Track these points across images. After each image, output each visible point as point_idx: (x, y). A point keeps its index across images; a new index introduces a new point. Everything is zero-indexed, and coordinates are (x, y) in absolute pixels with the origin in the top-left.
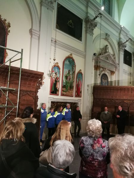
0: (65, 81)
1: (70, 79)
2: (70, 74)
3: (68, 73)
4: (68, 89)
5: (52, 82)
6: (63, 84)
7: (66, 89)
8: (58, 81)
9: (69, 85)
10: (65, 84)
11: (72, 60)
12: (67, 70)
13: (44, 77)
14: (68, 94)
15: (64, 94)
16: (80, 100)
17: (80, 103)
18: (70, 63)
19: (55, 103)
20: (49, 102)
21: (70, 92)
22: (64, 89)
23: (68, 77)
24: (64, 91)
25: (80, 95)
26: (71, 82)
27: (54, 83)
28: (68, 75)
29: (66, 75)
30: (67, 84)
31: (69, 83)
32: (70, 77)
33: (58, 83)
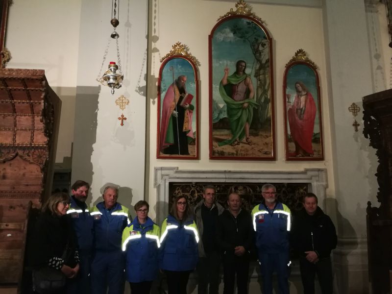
0: (222, 105)
1: (248, 92)
2: (247, 76)
3: (237, 73)
4: (244, 131)
5: (165, 112)
6: (216, 115)
7: (233, 133)
8: (191, 108)
9: (244, 118)
10: (224, 115)
11: (249, 23)
12: (229, 62)
13: (123, 99)
14: (243, 152)
15: (224, 151)
16: (320, 173)
17: (323, 186)
18: (240, 35)
19: (193, 189)
20: (159, 185)
21: (254, 144)
22: (223, 135)
23: (237, 85)
24: (225, 141)
25: (313, 149)
26: (255, 104)
27: (173, 117)
28: (233, 79)
29: (228, 80)
30: (236, 114)
31: (246, 109)
32: (248, 85)
33: (192, 112)
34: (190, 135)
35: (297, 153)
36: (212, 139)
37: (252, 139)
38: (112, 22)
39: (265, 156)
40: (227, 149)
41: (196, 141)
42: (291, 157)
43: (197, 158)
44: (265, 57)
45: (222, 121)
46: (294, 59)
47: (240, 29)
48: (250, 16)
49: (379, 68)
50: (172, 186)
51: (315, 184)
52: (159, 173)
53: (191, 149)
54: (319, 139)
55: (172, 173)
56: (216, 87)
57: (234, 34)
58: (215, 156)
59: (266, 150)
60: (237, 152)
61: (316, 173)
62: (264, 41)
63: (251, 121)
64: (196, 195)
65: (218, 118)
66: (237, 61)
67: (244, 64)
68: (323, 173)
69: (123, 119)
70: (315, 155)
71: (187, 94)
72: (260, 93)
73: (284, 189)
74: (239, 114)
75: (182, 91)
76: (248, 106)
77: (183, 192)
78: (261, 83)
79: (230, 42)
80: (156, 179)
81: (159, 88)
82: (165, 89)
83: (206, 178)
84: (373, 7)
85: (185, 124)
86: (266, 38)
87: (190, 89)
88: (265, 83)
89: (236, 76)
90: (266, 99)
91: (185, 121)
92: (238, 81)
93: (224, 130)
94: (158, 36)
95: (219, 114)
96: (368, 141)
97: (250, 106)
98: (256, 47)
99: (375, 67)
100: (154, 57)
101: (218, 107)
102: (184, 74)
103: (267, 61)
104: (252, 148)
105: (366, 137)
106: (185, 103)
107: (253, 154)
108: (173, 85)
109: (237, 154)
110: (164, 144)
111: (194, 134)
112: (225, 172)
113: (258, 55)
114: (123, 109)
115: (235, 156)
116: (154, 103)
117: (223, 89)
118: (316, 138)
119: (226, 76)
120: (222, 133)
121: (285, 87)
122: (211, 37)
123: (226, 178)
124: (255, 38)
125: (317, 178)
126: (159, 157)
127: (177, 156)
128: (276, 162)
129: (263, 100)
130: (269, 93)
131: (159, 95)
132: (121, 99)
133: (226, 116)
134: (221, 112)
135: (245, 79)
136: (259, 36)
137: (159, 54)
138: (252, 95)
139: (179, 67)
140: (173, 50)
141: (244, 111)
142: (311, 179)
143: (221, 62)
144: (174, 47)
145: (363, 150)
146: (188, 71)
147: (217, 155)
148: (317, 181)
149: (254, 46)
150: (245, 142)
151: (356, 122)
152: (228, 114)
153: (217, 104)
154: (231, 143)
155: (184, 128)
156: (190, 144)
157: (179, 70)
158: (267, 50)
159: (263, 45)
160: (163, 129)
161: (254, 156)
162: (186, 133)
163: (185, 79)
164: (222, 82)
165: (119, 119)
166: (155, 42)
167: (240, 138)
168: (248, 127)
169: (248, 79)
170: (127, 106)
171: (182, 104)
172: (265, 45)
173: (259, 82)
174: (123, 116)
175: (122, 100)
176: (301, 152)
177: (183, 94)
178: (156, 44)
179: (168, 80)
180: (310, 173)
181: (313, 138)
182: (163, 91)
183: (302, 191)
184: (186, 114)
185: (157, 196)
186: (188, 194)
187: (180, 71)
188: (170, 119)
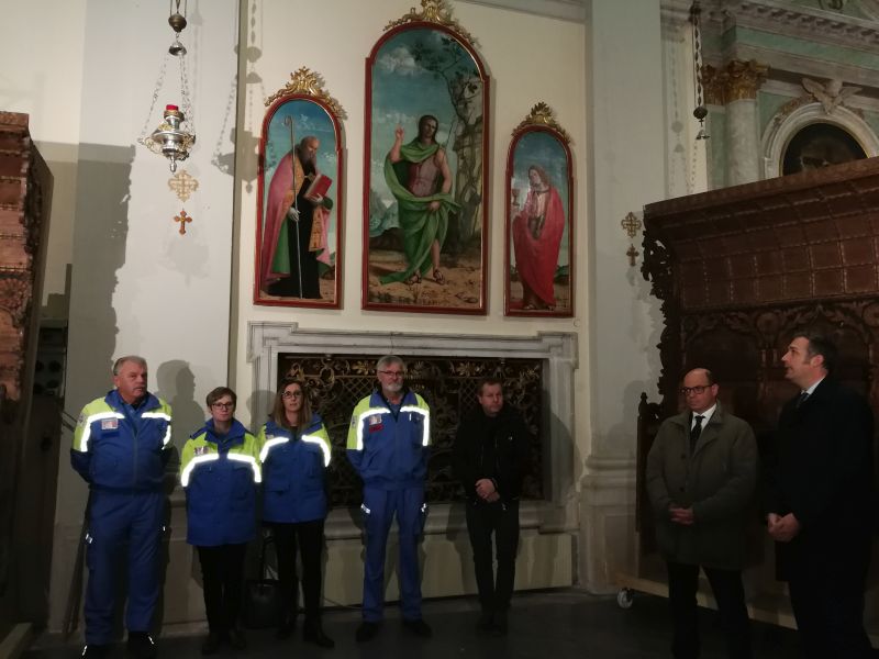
0: (388, 202)
1: (440, 179)
2: (439, 147)
4: (430, 257)
5: (273, 211)
6: (376, 222)
7: (410, 260)
8: (327, 204)
9: (432, 230)
10: (393, 223)
11: (446, 42)
12: (404, 118)
13: (185, 177)
14: (427, 298)
15: (392, 294)
16: (564, 340)
17: (568, 363)
18: (429, 64)
19: (326, 367)
20: (258, 359)
21: (448, 283)
22: (388, 263)
23: (419, 165)
24: (394, 275)
25: (555, 295)
26: (452, 205)
27: (290, 221)
28: (413, 152)
29: (401, 154)
30: (416, 222)
31: (435, 214)
32: (439, 167)
33: (328, 213)
34: (324, 258)
35: (525, 302)
36: (368, 269)
37: (444, 271)
38: (171, 21)
39: (468, 306)
40: (398, 290)
41: (336, 272)
42: (514, 310)
43: (337, 305)
44: (474, 113)
45: (389, 233)
46: (528, 121)
47: (429, 51)
48: (447, 27)
49: (679, 149)
50: (285, 361)
51: (555, 361)
52: (258, 333)
53: (325, 286)
54: (566, 278)
55: (284, 334)
56: (378, 166)
57: (417, 59)
58: (372, 303)
59: (469, 295)
60: (416, 296)
61: (558, 340)
62: (475, 80)
63: (443, 236)
64: (333, 378)
65: (380, 226)
66: (420, 116)
67: (433, 123)
68: (572, 342)
69: (184, 219)
70: (559, 308)
71: (319, 176)
72: (463, 183)
73: (499, 369)
74: (422, 223)
75: (309, 168)
76: (440, 208)
77: (305, 372)
78: (465, 162)
79: (409, 76)
80: (251, 346)
81: (261, 159)
82: (274, 163)
83: (355, 346)
84: (676, 31)
85: (313, 236)
86: (477, 75)
87: (326, 165)
88: (473, 163)
89: (416, 146)
90: (473, 195)
91: (314, 230)
92: (422, 156)
93: (391, 252)
94: (259, 48)
95: (382, 220)
96: (649, 285)
97: (443, 208)
98: (459, 91)
99: (672, 146)
100: (251, 92)
101: (381, 206)
102: (314, 135)
103: (479, 121)
104: (445, 291)
105: (646, 278)
106: (314, 194)
107: (446, 301)
108: (290, 155)
109: (415, 301)
110: (268, 276)
111: (332, 257)
112: (392, 335)
113: (461, 106)
114: (184, 199)
115: (412, 304)
116: (249, 189)
117: (392, 171)
118: (560, 276)
119: (399, 144)
120: (388, 258)
121: (509, 175)
122: (370, 62)
123: (393, 347)
124: (457, 73)
125: (559, 350)
126: (258, 301)
127: (297, 300)
128: (488, 317)
129: (467, 199)
130: (480, 184)
131: (261, 173)
132: (180, 177)
133: (396, 224)
134: (386, 216)
135: (436, 153)
136: (465, 69)
137: (263, 88)
138: (446, 186)
139: (305, 118)
140: (292, 82)
141: (431, 218)
142: (549, 351)
143: (389, 116)
144: (295, 76)
145: (641, 301)
146: (320, 130)
147: (376, 301)
148: (559, 355)
149: (454, 88)
150: (432, 277)
151: (633, 249)
152: (400, 221)
153: (379, 200)
154: (405, 279)
155: (312, 245)
156: (323, 278)
157: (304, 126)
158: (478, 99)
159: (473, 88)
160: (269, 244)
161: (447, 306)
162: (314, 254)
163: (316, 144)
164: (389, 157)
165: (177, 219)
166: (253, 60)
167: (422, 269)
168: (437, 249)
169: (441, 154)
170: (192, 193)
171: (307, 195)
172: (476, 88)
173: (461, 162)
174: (184, 213)
175: (184, 181)
176: (533, 301)
177: (311, 174)
178: (256, 65)
179: (281, 145)
180: (547, 341)
181: (556, 276)
182: (270, 166)
183: (531, 373)
184: (316, 215)
185: (254, 380)
186: (316, 378)
187: (307, 127)
188: (283, 224)
